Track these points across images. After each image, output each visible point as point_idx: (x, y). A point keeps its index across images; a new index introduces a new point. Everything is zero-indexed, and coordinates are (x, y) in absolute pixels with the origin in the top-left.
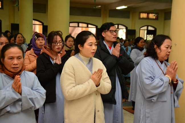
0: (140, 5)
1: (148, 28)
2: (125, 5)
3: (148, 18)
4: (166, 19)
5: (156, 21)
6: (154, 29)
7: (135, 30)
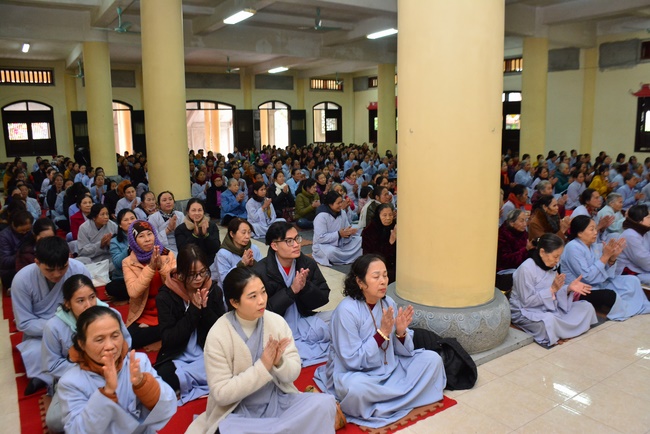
0: (311, 65)
1: (326, 106)
2: (284, 66)
3: (325, 88)
4: (356, 89)
5: (340, 93)
6: (336, 108)
7: (304, 111)
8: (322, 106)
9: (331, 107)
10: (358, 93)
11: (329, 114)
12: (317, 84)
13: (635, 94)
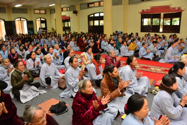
1: (41, 19)
3: (40, 13)
4: (51, 13)
5: (45, 15)
6: (44, 20)
7: (32, 21)
8: (39, 19)
9: (42, 19)
10: (51, 14)
11: (42, 22)
12: (38, 11)
13: (140, 13)
